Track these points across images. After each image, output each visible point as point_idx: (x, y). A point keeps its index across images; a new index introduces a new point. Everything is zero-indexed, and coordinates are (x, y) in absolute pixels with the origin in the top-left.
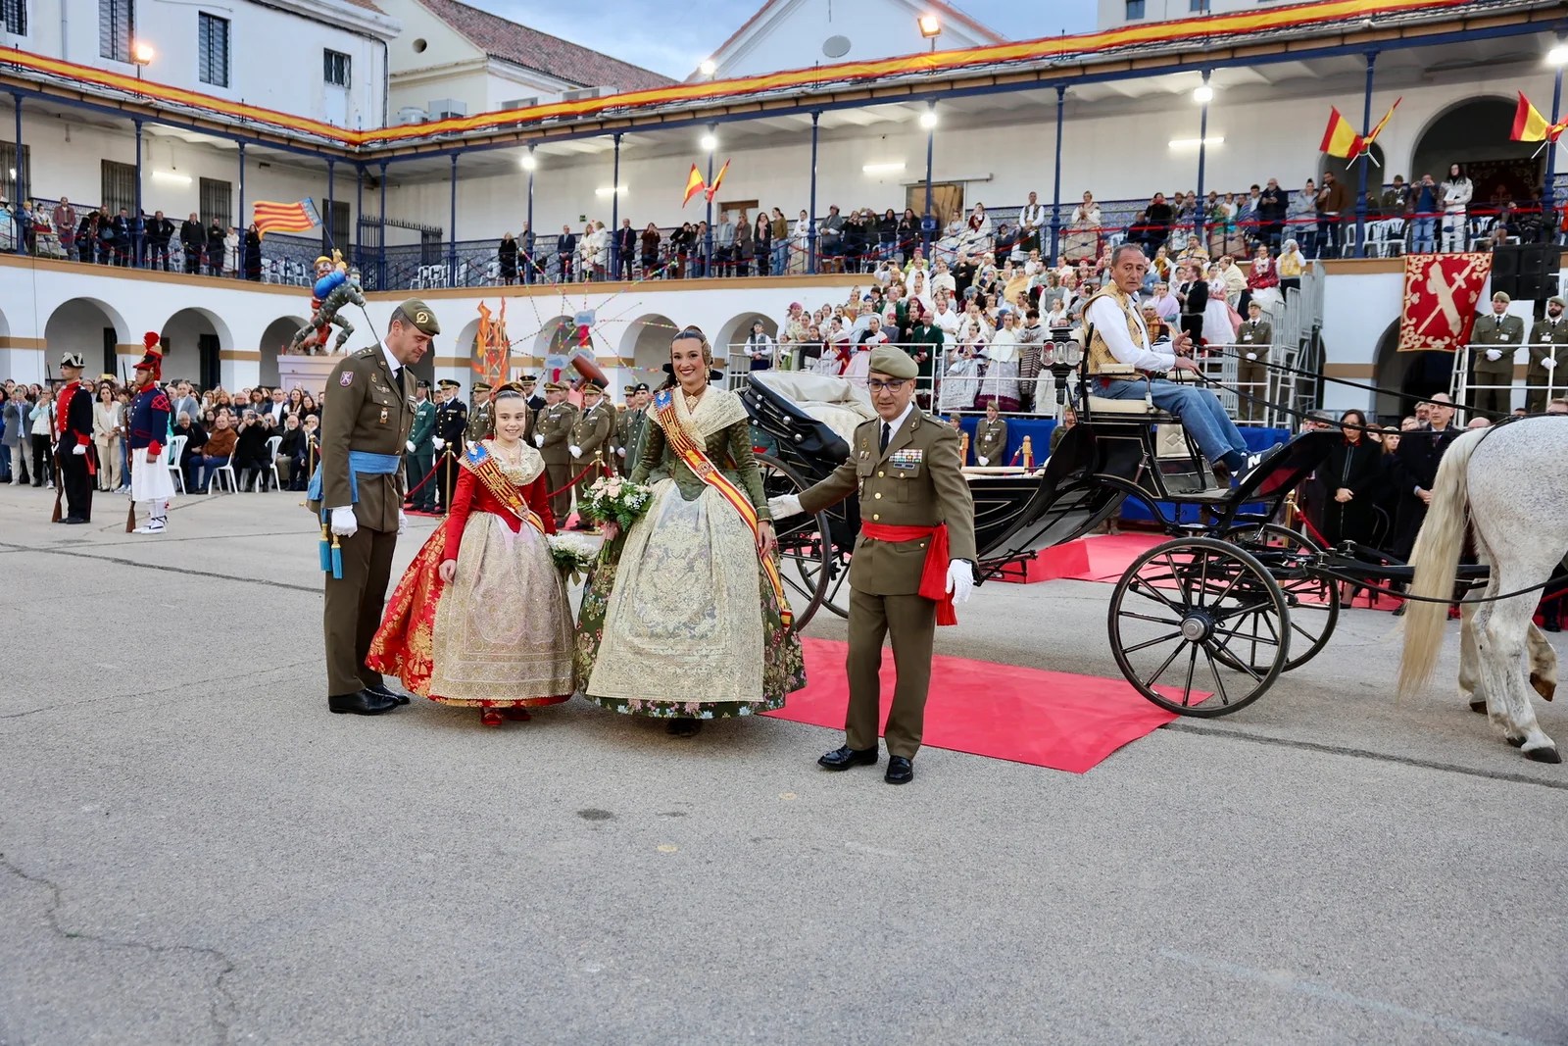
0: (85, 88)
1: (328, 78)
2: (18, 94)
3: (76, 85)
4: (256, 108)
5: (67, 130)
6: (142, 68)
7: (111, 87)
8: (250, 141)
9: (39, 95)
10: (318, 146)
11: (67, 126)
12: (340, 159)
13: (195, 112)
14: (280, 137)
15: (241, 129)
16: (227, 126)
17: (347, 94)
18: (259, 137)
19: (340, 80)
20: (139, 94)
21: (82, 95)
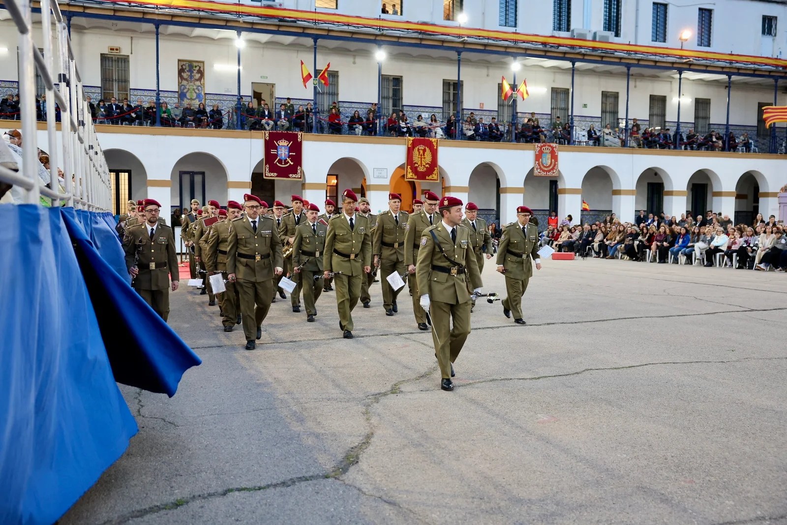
0: (657, 58)
1: (763, 33)
2: (628, 66)
3: (653, 57)
4: (738, 55)
5: (635, 81)
6: (684, 43)
7: (668, 55)
8: (734, 74)
9: (638, 65)
10: (770, 72)
11: (635, 79)
12: (781, 77)
13: (708, 63)
14: (750, 69)
15: (730, 68)
16: (723, 68)
17: (773, 40)
18: (739, 72)
19: (770, 33)
20: (681, 57)
21: (656, 62)
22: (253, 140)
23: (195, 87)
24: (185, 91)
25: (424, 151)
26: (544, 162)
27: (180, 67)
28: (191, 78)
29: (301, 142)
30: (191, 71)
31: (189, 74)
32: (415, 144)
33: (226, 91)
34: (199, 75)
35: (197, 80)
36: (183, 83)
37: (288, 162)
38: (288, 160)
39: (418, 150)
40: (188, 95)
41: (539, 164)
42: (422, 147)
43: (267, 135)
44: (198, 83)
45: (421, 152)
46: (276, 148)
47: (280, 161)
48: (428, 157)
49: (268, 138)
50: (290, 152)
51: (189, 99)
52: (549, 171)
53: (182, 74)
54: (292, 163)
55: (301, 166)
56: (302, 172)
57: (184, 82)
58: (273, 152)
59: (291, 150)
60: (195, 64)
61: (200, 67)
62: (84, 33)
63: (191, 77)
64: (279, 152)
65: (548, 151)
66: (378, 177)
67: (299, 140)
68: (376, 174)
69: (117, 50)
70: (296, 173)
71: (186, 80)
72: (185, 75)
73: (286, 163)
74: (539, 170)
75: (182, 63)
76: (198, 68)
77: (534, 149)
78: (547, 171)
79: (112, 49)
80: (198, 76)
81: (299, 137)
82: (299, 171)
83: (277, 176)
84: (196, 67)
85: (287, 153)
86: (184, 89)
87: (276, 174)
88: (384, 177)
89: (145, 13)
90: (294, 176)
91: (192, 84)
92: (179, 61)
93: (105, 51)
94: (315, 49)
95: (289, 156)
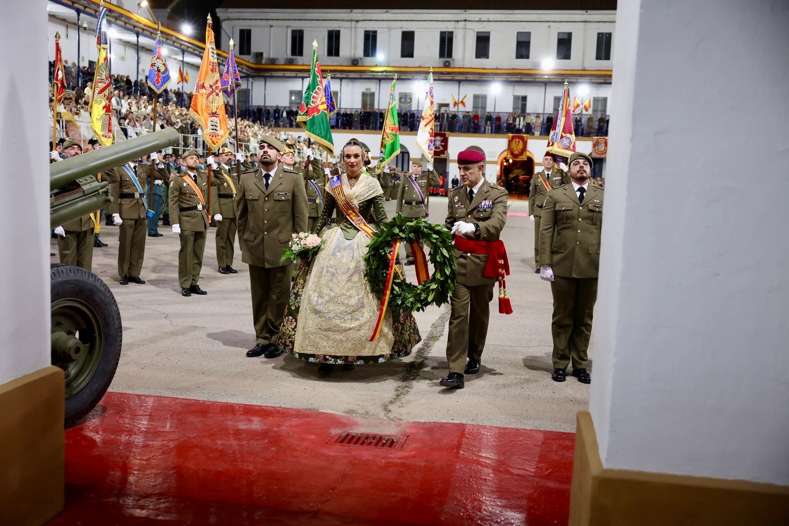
23: (407, 107)
24: (402, 108)
25: (519, 142)
26: (600, 148)
27: (401, 97)
29: (448, 137)
30: (406, 98)
32: (513, 138)
34: (409, 100)
35: (408, 103)
38: (441, 147)
39: (515, 142)
41: (595, 150)
42: (517, 140)
44: (409, 105)
45: (517, 143)
47: (436, 148)
48: (521, 146)
50: (441, 142)
52: (603, 154)
54: (442, 149)
55: (447, 150)
56: (448, 153)
57: (402, 104)
59: (442, 142)
60: (408, 95)
63: (406, 101)
64: (436, 143)
65: (603, 142)
66: (490, 157)
68: (490, 154)
69: (370, 90)
70: (444, 153)
71: (403, 103)
72: (402, 100)
73: (439, 148)
74: (595, 154)
75: (402, 94)
76: (409, 97)
77: (593, 140)
78: (601, 154)
79: (367, 89)
81: (447, 135)
82: (446, 153)
88: (494, 157)
89: (374, 75)
90: (443, 155)
91: (406, 105)
92: (400, 93)
93: (364, 90)
94: (459, 87)
95: (441, 145)
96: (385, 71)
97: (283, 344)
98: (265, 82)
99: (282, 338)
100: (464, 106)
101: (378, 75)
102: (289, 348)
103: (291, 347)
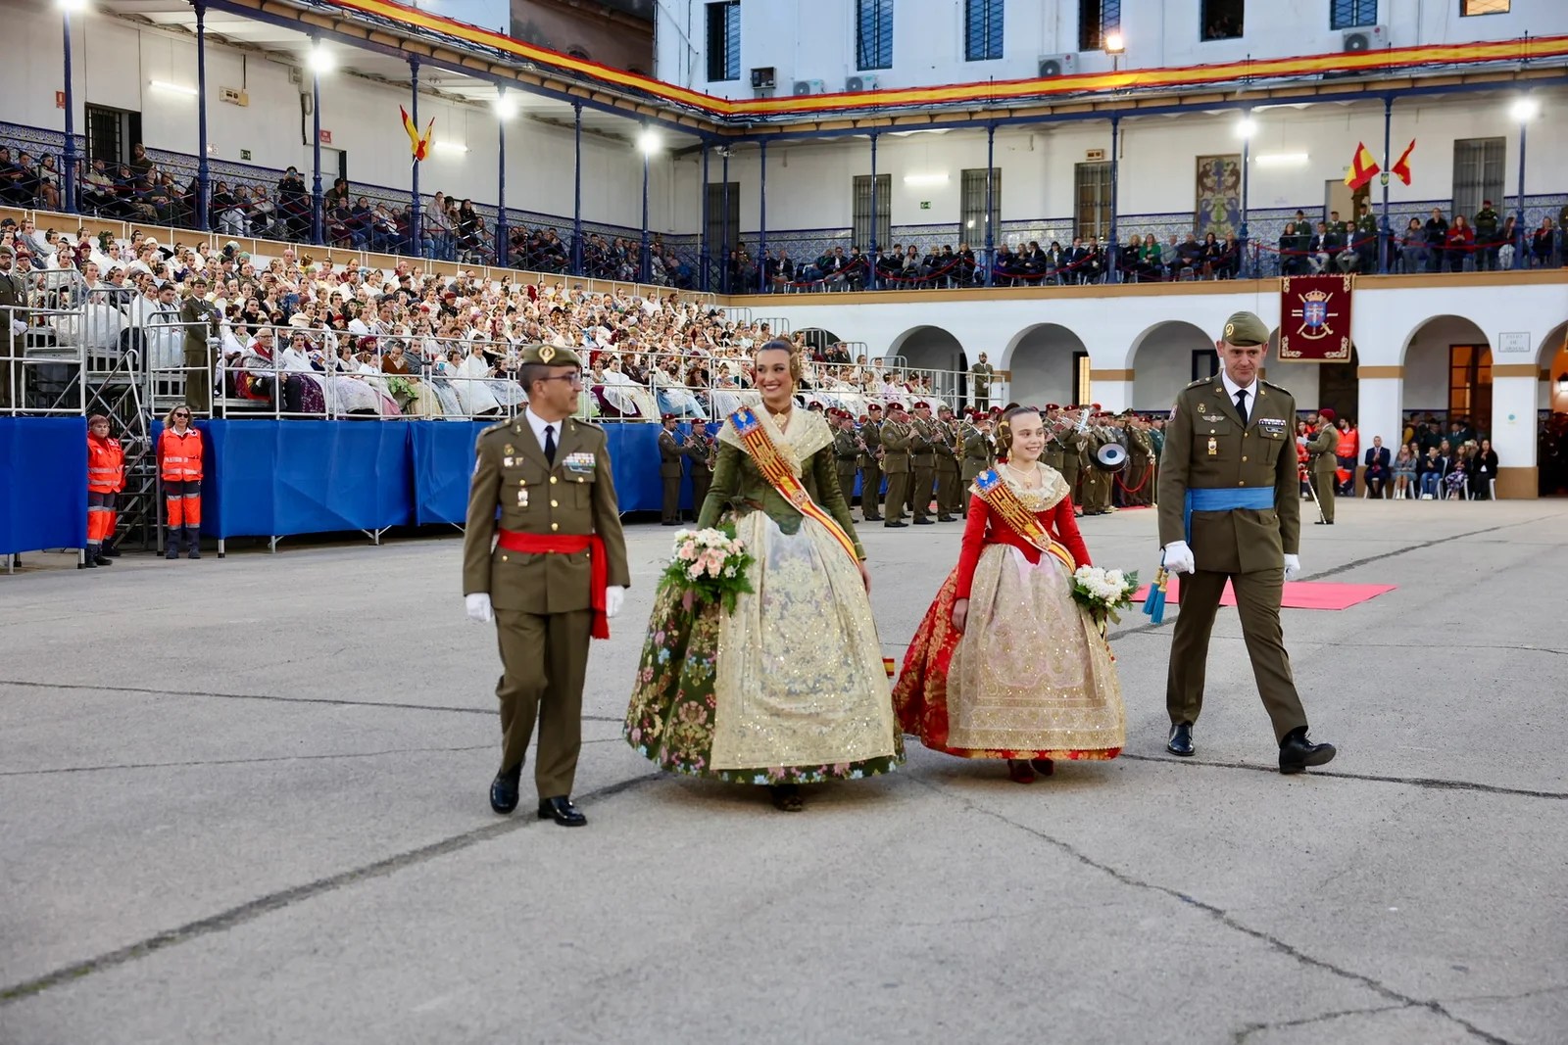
22: (1260, 294)
23: (1226, 201)
24: (1208, 209)
27: (1201, 169)
28: (1219, 186)
29: (1349, 292)
30: (1219, 173)
31: (1216, 178)
33: (1276, 202)
34: (1234, 178)
35: (1229, 188)
36: (1205, 197)
37: (1324, 330)
38: (1325, 326)
40: (1213, 216)
43: (1287, 284)
44: (1231, 193)
46: (1302, 306)
47: (1308, 330)
49: (1287, 290)
50: (1327, 312)
51: (1214, 223)
53: (1205, 180)
54: (1331, 332)
55: (1348, 336)
56: (1351, 345)
57: (1208, 195)
58: (1296, 313)
59: (1329, 308)
60: (1226, 160)
61: (1235, 165)
62: (1051, 135)
63: (1219, 183)
64: (1308, 314)
66: (1510, 350)
67: (1346, 289)
68: (1506, 343)
69: (1098, 154)
70: (1337, 348)
71: (1211, 189)
72: (1209, 182)
73: (1320, 331)
75: (1205, 161)
76: (1231, 167)
79: (1090, 155)
80: (1231, 180)
81: (1347, 283)
82: (1345, 345)
83: (1301, 357)
84: (1228, 165)
85: (1322, 314)
86: (1207, 206)
87: (1299, 353)
88: (1522, 350)
89: (1094, 104)
90: (1334, 354)
91: (1220, 196)
92: (1199, 158)
93: (1083, 159)
94: (1388, 116)
95: (1326, 320)
96: (1134, 87)
97: (682, 760)
98: (763, 157)
99: (678, 750)
100: (1407, 181)
101: (1107, 102)
102: (697, 766)
103: (702, 763)
